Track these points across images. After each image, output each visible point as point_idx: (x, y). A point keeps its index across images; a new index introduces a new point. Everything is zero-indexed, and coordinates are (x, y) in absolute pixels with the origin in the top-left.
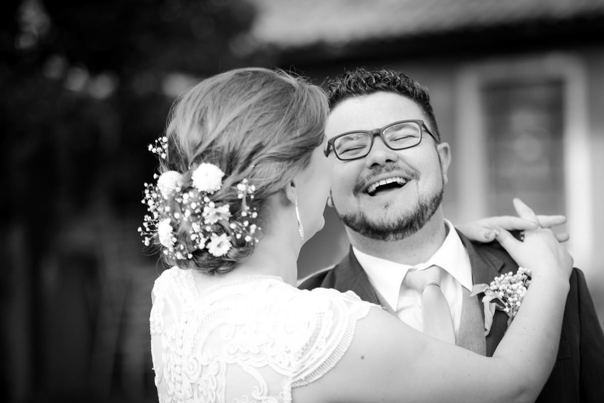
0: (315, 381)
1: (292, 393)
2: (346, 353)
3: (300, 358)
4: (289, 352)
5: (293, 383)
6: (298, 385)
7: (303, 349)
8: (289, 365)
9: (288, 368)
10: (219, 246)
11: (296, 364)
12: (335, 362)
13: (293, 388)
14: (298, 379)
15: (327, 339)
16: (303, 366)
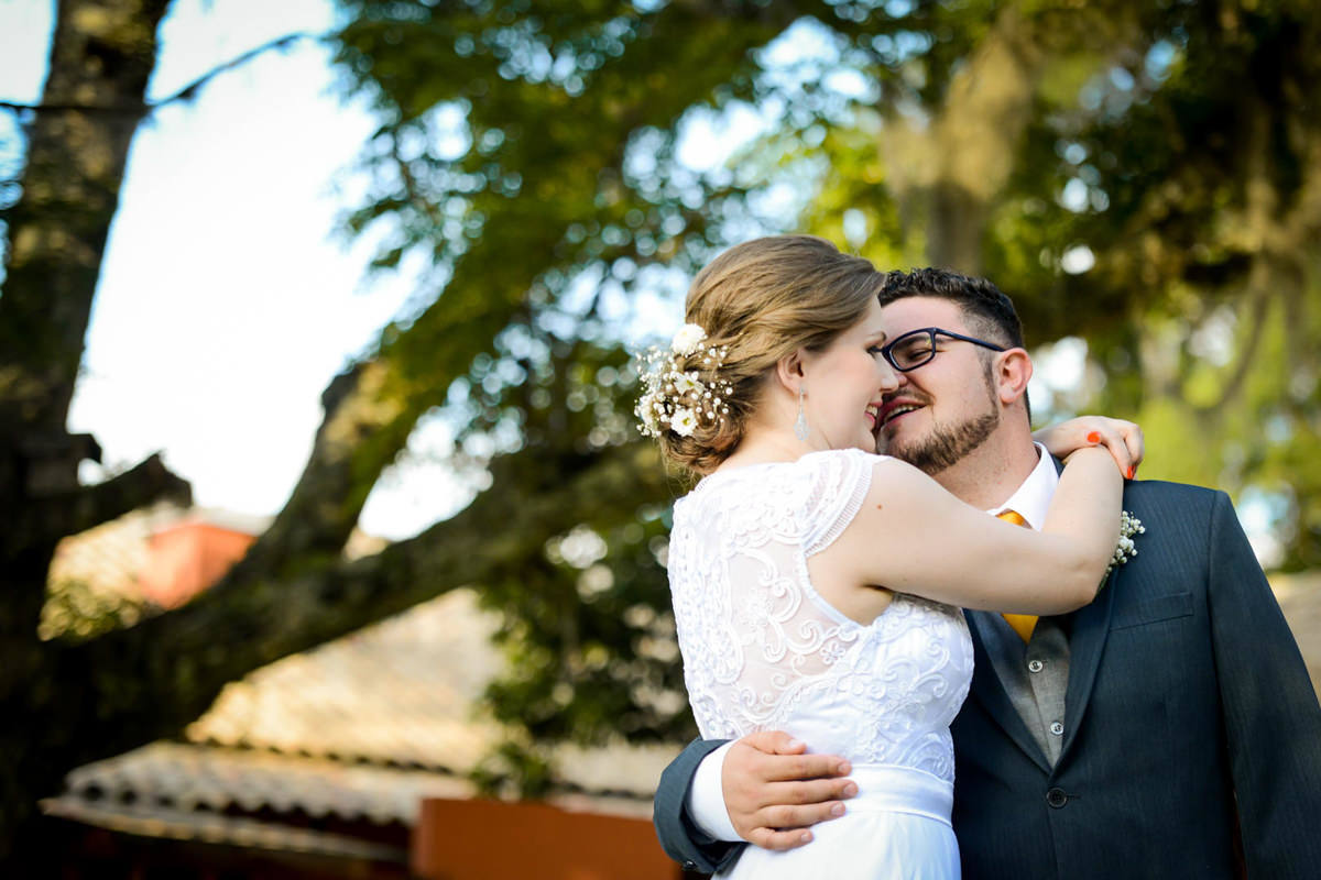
0: (834, 543)
1: (807, 564)
2: (865, 501)
3: (808, 515)
4: (792, 515)
5: (807, 552)
6: (813, 552)
7: (807, 504)
8: (797, 530)
9: (796, 535)
10: (685, 422)
11: (804, 525)
12: (854, 514)
13: (807, 559)
14: (812, 544)
15: (838, 487)
16: (814, 527)
